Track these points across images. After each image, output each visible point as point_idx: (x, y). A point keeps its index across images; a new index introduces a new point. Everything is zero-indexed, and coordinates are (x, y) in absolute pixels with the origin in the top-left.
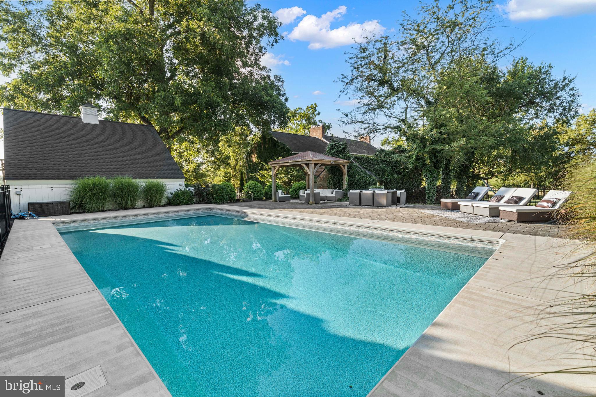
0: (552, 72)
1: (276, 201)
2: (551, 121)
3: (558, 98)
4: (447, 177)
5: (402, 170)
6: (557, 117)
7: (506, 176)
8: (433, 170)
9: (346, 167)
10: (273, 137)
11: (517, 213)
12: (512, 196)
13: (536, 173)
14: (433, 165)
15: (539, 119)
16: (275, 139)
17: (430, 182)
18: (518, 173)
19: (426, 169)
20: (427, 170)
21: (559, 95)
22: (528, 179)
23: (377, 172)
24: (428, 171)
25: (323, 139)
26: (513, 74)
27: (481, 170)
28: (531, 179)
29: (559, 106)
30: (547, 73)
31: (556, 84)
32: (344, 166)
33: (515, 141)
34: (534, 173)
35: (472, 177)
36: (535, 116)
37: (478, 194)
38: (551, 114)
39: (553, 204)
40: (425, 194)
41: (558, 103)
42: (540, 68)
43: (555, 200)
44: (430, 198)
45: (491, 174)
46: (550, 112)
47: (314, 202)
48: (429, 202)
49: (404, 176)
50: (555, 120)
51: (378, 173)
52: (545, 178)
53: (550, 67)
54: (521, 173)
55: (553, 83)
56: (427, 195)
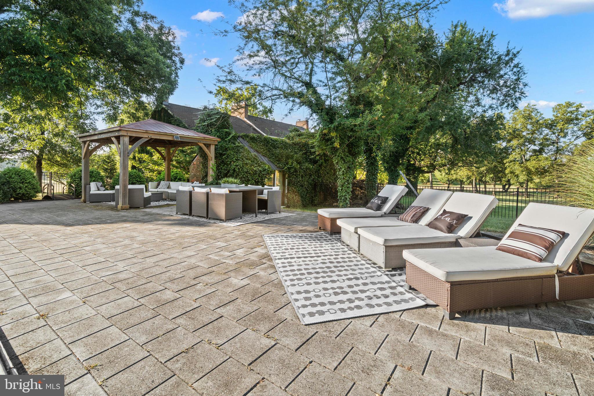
0: (495, 42)
1: (85, 202)
2: (494, 103)
3: (502, 76)
4: (372, 169)
5: (318, 158)
6: (501, 98)
7: (449, 170)
8: (347, 156)
9: (213, 148)
10: (169, 111)
11: (448, 285)
12: (441, 212)
13: (478, 168)
14: (346, 150)
15: (480, 107)
16: (170, 113)
17: (343, 174)
18: (460, 166)
19: (338, 154)
20: (338, 156)
21: (502, 72)
22: (470, 174)
23: (277, 159)
24: (339, 158)
25: (245, 120)
26: (452, 42)
27: (422, 163)
28: (473, 174)
29: (503, 86)
30: (489, 43)
31: (499, 58)
32: (208, 146)
33: (454, 122)
34: (476, 167)
35: (413, 170)
36: (476, 103)
37: (385, 200)
38: (494, 96)
39: (547, 248)
40: (337, 192)
41: (502, 82)
42: (482, 36)
43: (553, 236)
44: (343, 198)
45: (432, 168)
46: (493, 93)
47: (128, 206)
48: (341, 204)
49: (320, 166)
50: (499, 102)
51: (278, 161)
52: (485, 173)
53: (493, 36)
54: (463, 166)
55: (496, 57)
56: (339, 194)
